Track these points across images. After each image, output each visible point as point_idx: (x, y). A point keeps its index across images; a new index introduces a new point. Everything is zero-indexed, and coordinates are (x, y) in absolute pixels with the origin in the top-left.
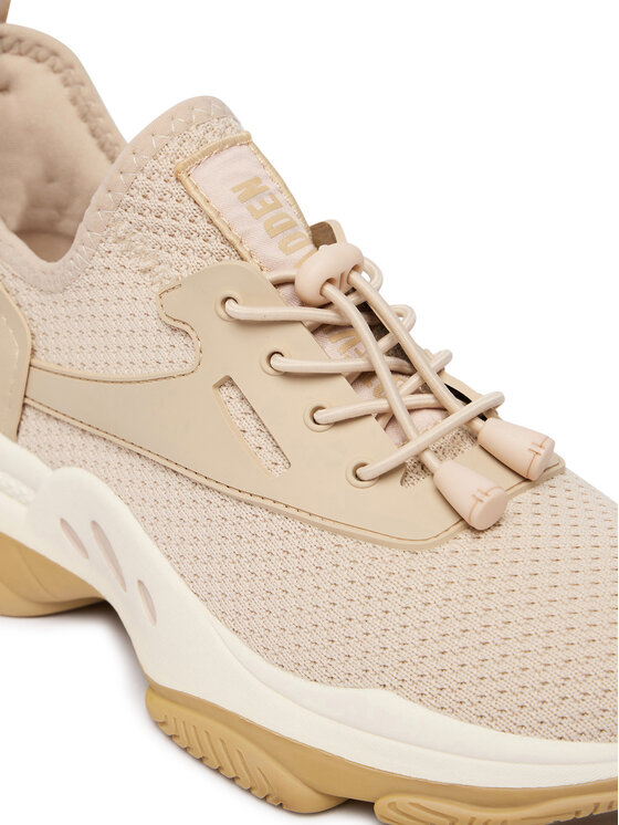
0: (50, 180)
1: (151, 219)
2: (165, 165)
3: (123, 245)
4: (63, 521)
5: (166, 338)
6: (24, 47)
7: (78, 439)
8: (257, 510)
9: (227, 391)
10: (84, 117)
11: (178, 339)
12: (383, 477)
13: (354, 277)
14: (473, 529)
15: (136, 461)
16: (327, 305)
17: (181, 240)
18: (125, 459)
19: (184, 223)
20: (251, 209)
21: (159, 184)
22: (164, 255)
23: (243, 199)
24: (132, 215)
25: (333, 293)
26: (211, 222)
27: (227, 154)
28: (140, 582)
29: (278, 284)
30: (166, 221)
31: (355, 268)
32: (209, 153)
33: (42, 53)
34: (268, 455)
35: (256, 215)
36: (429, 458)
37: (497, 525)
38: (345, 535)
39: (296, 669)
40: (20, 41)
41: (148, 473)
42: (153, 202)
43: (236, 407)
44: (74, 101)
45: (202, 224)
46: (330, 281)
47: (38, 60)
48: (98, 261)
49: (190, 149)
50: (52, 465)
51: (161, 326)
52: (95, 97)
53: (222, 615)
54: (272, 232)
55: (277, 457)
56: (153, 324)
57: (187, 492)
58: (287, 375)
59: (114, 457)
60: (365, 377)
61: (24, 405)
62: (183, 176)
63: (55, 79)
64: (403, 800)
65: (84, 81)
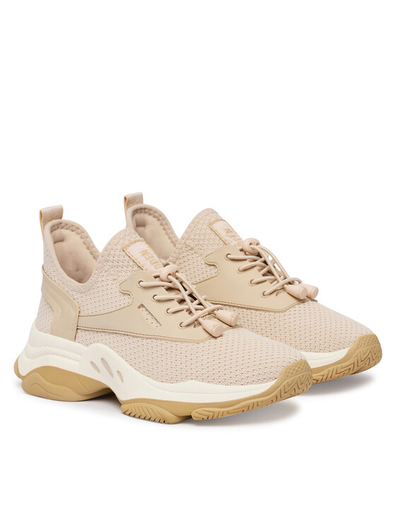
0: (77, 270)
1: (116, 264)
2: (119, 247)
3: (107, 273)
4: (92, 362)
5: (122, 297)
6: (68, 226)
7: (96, 335)
8: (152, 340)
9: (142, 309)
10: (88, 248)
11: (126, 297)
12: (188, 325)
13: (177, 274)
14: (214, 337)
15: (114, 335)
16: (170, 282)
17: (125, 269)
18: (111, 336)
19: (126, 263)
20: (146, 258)
21: (118, 253)
22: (120, 274)
23: (143, 255)
24: (110, 263)
25: (171, 278)
26: (134, 262)
27: (137, 244)
28: (118, 372)
29: (156, 277)
30: (120, 264)
31: (177, 272)
32: (132, 243)
33: (74, 228)
34: (155, 324)
35: (147, 259)
36: (200, 320)
37: (221, 336)
38: (178, 341)
39: (167, 381)
40: (67, 224)
41: (119, 338)
42: (116, 258)
43: (145, 313)
44: (84, 243)
45: (131, 263)
46: (169, 274)
47: (73, 231)
48: (100, 279)
49: (127, 242)
50: (87, 345)
51: (120, 294)
52: (91, 242)
53: (144, 373)
54: (152, 264)
55: (158, 324)
56: (118, 294)
57: (131, 340)
58: (159, 301)
59: (107, 336)
60: (182, 301)
61: (77, 329)
62: (125, 249)
63: (78, 236)
64: (199, 410)
65: (87, 237)
